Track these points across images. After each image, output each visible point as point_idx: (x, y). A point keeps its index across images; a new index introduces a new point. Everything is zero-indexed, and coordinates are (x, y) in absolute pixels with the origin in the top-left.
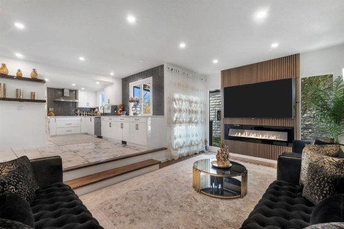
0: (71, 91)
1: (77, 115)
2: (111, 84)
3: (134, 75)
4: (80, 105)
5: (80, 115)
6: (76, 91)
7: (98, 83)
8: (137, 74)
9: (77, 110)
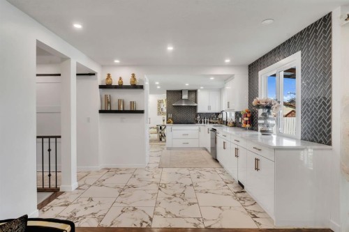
0: (190, 92)
1: (197, 122)
2: (231, 77)
3: (267, 55)
4: (199, 110)
5: (201, 122)
6: (195, 92)
7: (212, 78)
8: (271, 53)
9: (196, 116)
